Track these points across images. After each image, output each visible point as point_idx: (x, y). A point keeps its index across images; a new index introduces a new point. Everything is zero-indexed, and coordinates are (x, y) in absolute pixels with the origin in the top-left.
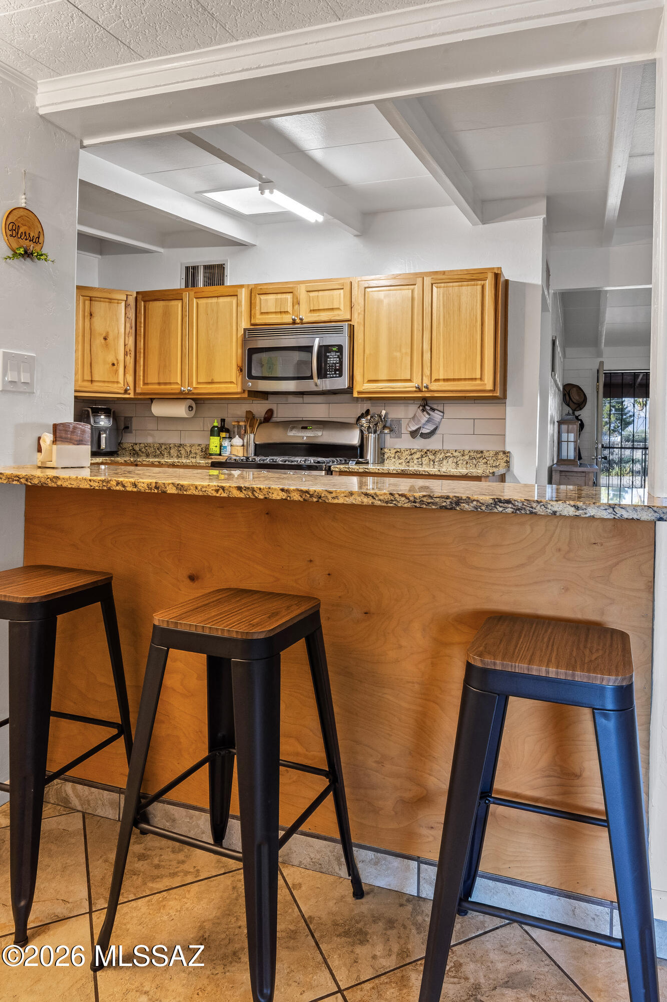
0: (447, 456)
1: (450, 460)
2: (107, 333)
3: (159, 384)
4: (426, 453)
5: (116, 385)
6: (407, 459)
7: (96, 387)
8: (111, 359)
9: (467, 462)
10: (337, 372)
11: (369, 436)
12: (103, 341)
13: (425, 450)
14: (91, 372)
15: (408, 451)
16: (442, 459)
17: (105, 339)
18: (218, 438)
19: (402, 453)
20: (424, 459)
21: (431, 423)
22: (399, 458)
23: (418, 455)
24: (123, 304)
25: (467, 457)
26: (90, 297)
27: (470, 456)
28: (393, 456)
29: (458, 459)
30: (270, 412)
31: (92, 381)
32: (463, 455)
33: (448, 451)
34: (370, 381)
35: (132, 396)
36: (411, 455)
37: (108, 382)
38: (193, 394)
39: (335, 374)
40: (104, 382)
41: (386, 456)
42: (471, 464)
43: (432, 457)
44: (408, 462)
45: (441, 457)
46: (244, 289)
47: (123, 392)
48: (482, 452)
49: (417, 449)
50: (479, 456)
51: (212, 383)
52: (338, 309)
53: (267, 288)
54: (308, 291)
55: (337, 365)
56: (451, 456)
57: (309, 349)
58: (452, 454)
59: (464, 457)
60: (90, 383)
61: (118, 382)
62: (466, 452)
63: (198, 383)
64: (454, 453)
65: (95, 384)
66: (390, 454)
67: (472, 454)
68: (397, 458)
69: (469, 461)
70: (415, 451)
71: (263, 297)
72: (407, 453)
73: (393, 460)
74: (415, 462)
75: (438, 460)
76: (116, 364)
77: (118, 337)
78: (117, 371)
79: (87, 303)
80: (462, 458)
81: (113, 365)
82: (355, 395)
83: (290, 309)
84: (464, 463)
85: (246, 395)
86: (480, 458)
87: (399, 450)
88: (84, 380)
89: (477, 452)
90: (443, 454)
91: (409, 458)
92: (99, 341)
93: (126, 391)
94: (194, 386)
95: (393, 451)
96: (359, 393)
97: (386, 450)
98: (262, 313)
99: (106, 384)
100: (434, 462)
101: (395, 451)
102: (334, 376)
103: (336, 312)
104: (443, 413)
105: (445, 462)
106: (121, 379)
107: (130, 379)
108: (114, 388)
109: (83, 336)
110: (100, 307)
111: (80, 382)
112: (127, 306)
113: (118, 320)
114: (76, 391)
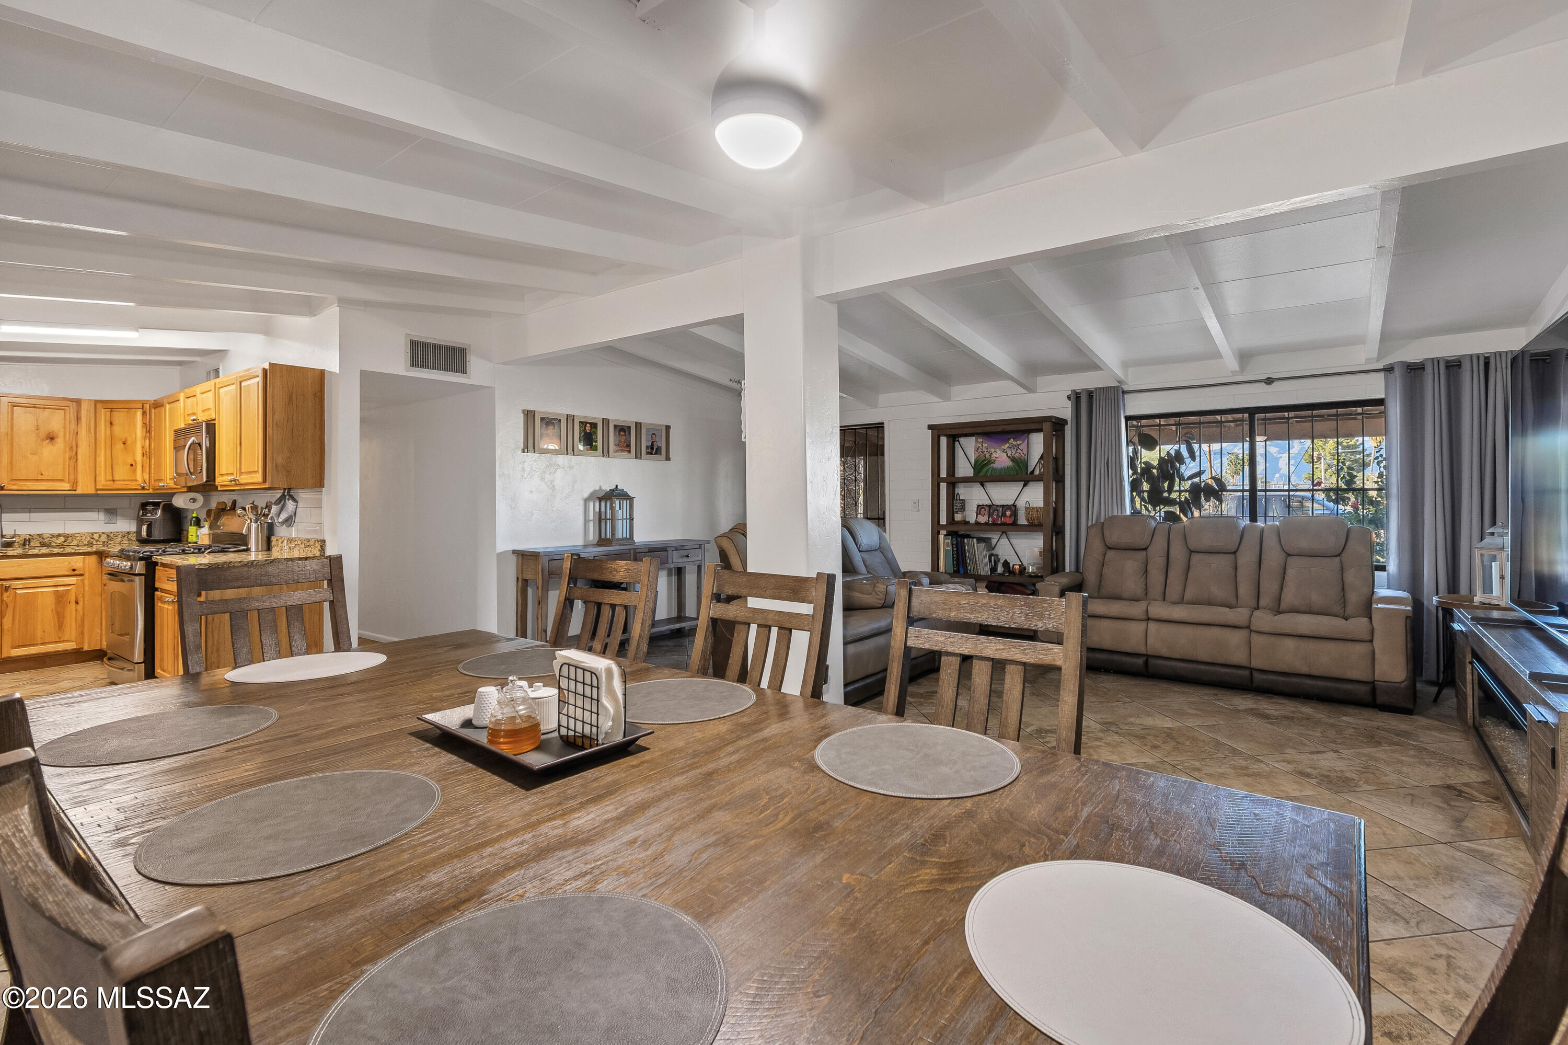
2: (126, 439)
5: (133, 482)
7: (117, 485)
8: (130, 461)
12: (122, 445)
14: (112, 472)
17: (124, 443)
18: (195, 528)
24: (139, 413)
26: (111, 408)
31: (113, 480)
35: (151, 491)
37: (127, 480)
40: (124, 480)
47: (140, 488)
52: (211, 409)
53: (188, 393)
60: (112, 482)
61: (135, 480)
63: (169, 479)
65: (117, 482)
76: (134, 465)
77: (136, 441)
78: (134, 471)
79: (108, 414)
81: (132, 465)
88: (107, 481)
92: (119, 445)
93: (142, 488)
94: (168, 482)
99: (126, 483)
106: (139, 477)
107: (146, 477)
108: (133, 485)
109: (105, 442)
110: (119, 417)
111: (103, 482)
112: (144, 413)
113: (135, 426)
114: (100, 490)
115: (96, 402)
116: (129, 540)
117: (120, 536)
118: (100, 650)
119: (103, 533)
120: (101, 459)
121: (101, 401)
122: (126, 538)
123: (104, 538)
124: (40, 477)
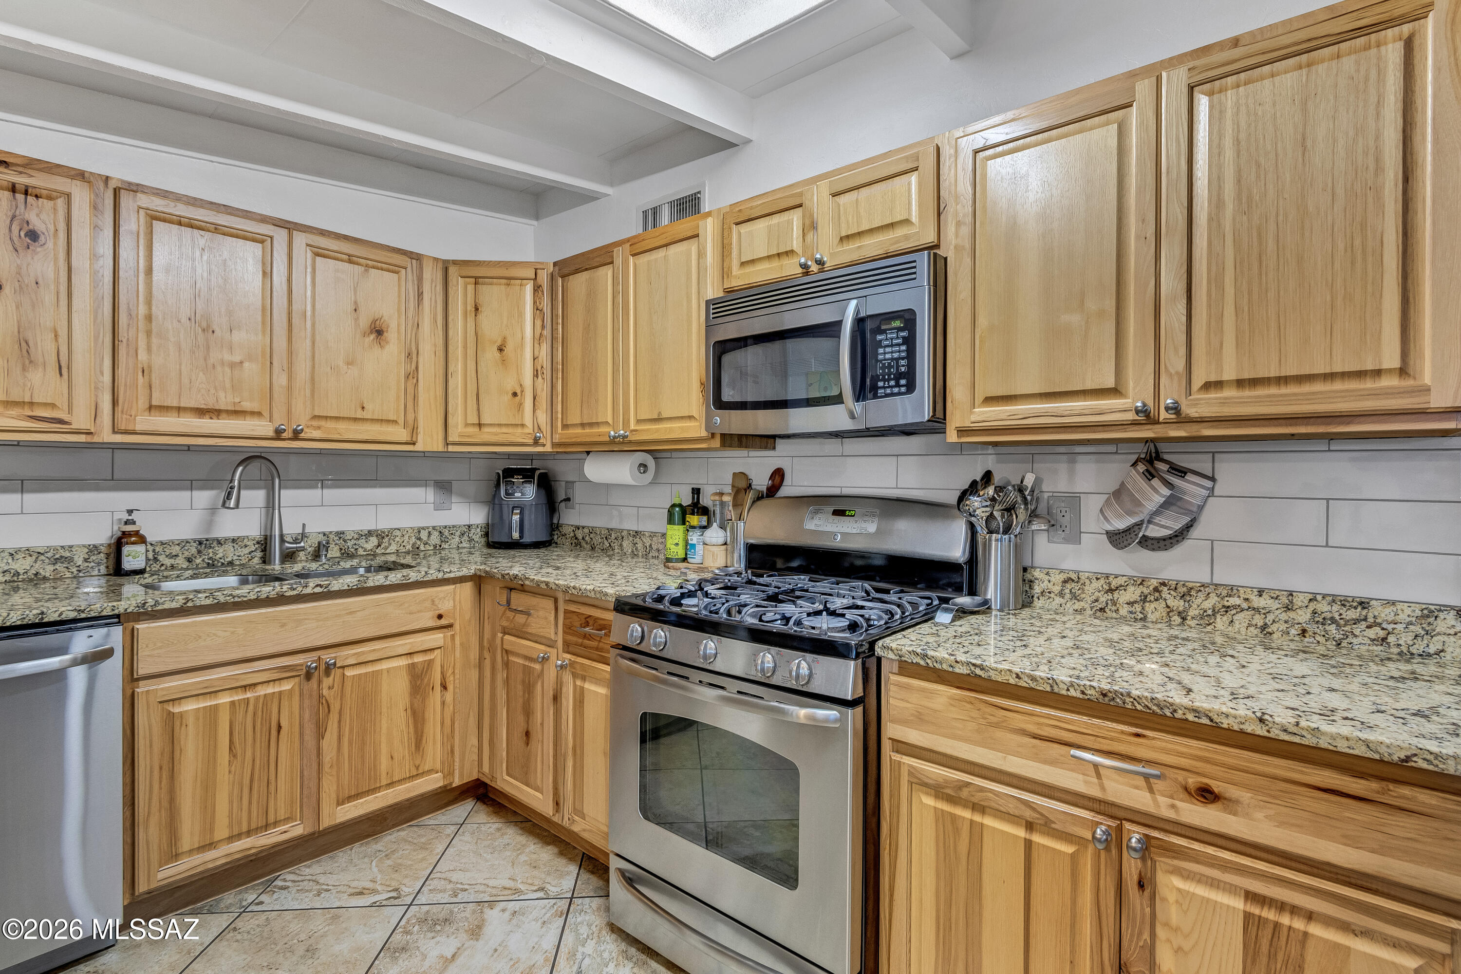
0: (1227, 604)
1: (1242, 619)
2: (504, 339)
3: (583, 425)
4: (1156, 590)
5: (519, 430)
6: (1097, 601)
7: (487, 434)
8: (511, 384)
9: (1304, 631)
10: (903, 382)
11: (990, 540)
12: (497, 354)
13: (1154, 583)
14: (478, 410)
15: (1102, 581)
16: (1210, 612)
17: (501, 350)
19: (1084, 584)
20: (1149, 607)
21: (1174, 508)
22: (1075, 597)
23: (1132, 593)
24: (529, 288)
25: (1303, 616)
26: (476, 278)
27: (1314, 612)
28: (1057, 589)
29: (1270, 617)
30: (778, 476)
31: (480, 425)
32: (1288, 608)
33: (1232, 590)
34: (990, 400)
35: (548, 448)
36: (1111, 591)
37: (507, 425)
38: (630, 442)
39: (898, 385)
40: (500, 425)
41: (1037, 589)
42: (1318, 638)
43: (1177, 604)
44: (1102, 610)
45: (1208, 605)
46: (710, 220)
47: (531, 441)
48: (1364, 604)
49: (1130, 578)
50: (1352, 614)
51: (659, 420)
52: (907, 222)
53: (751, 208)
54: (834, 195)
55: (903, 362)
56: (1245, 605)
57: (831, 330)
58: (1246, 600)
59: (1291, 614)
60: (477, 429)
61: (523, 425)
62: (1300, 600)
63: (639, 421)
64: (1254, 598)
65: (486, 430)
66: (1050, 586)
67: (1323, 607)
68: (1068, 596)
69: (1311, 628)
70: (1121, 581)
71: (745, 228)
72: (1096, 584)
73: (1058, 600)
74: (1124, 611)
75: (1197, 612)
76: (519, 394)
77: (522, 345)
78: (520, 405)
79: (471, 288)
80: (1284, 616)
81: (515, 394)
82: (952, 436)
83: (796, 244)
84: (1293, 632)
85: (717, 443)
86: (1356, 621)
87: (1074, 576)
88: (467, 425)
89: (1344, 602)
90: (1213, 600)
91: (1103, 599)
92: (491, 354)
93: (536, 442)
94: (632, 427)
95: (1058, 578)
96: (961, 432)
97: (1037, 573)
98: (743, 264)
99: (504, 430)
100: (1184, 619)
101: (1063, 576)
102: (896, 390)
103: (900, 232)
104: (1213, 479)
105: (1221, 622)
106: (528, 419)
107: (543, 418)
108: (517, 436)
109: (465, 347)
110: (492, 294)
111: (461, 428)
112: (537, 288)
113: (521, 315)
114: (455, 444)
115: (446, 266)
116: (471, 540)
117: (458, 533)
118: (478, 780)
119: (434, 528)
120: (456, 382)
121: (455, 262)
122: (465, 538)
123: (435, 539)
124: (360, 414)
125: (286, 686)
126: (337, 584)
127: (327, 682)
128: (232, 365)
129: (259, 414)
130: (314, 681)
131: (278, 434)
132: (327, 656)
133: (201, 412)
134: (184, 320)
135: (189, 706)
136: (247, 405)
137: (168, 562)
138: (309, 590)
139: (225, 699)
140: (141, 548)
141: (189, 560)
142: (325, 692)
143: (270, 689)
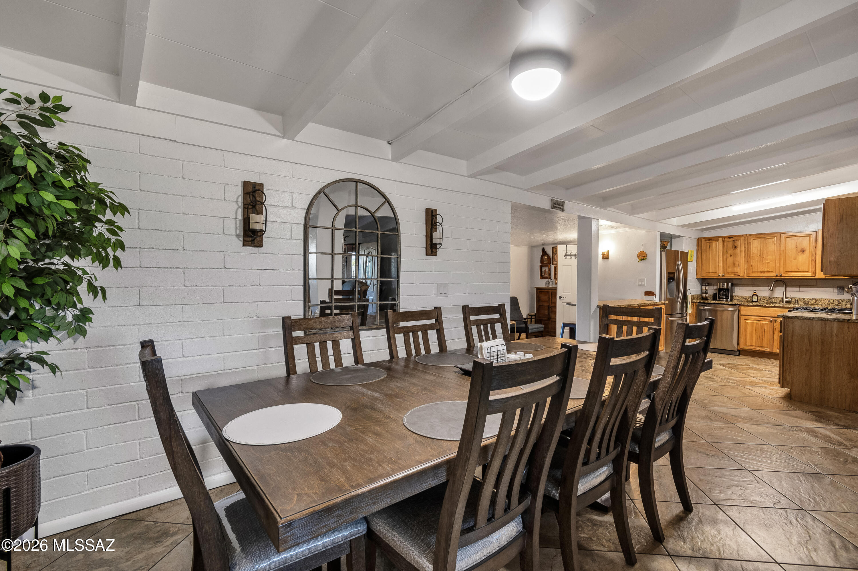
124: (797, 270)
125: (767, 323)
126: (777, 305)
127: (775, 324)
128: (767, 263)
129: (773, 272)
130: (772, 323)
131: (777, 276)
132: (775, 319)
133: (761, 272)
134: (758, 256)
135: (749, 321)
136: (770, 270)
137: (763, 301)
138: (771, 305)
139: (755, 322)
140: (756, 297)
141: (767, 301)
142: (775, 326)
143: (763, 322)
